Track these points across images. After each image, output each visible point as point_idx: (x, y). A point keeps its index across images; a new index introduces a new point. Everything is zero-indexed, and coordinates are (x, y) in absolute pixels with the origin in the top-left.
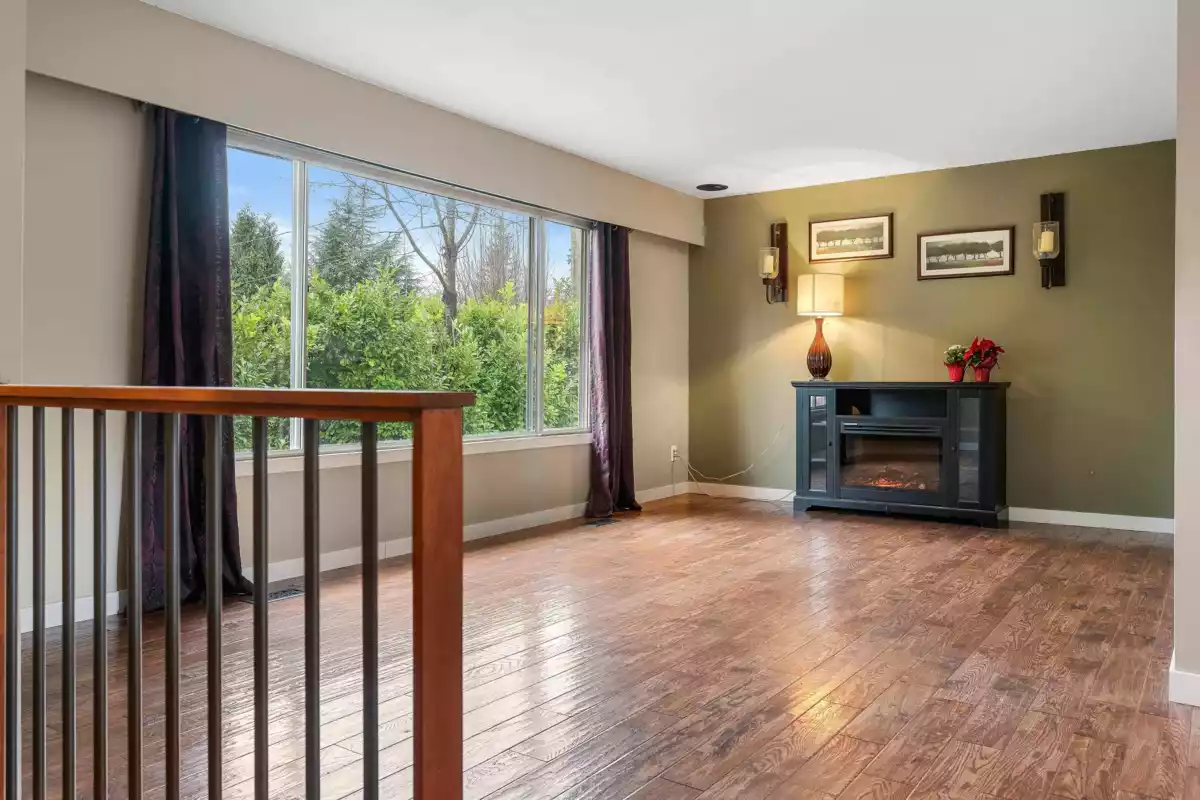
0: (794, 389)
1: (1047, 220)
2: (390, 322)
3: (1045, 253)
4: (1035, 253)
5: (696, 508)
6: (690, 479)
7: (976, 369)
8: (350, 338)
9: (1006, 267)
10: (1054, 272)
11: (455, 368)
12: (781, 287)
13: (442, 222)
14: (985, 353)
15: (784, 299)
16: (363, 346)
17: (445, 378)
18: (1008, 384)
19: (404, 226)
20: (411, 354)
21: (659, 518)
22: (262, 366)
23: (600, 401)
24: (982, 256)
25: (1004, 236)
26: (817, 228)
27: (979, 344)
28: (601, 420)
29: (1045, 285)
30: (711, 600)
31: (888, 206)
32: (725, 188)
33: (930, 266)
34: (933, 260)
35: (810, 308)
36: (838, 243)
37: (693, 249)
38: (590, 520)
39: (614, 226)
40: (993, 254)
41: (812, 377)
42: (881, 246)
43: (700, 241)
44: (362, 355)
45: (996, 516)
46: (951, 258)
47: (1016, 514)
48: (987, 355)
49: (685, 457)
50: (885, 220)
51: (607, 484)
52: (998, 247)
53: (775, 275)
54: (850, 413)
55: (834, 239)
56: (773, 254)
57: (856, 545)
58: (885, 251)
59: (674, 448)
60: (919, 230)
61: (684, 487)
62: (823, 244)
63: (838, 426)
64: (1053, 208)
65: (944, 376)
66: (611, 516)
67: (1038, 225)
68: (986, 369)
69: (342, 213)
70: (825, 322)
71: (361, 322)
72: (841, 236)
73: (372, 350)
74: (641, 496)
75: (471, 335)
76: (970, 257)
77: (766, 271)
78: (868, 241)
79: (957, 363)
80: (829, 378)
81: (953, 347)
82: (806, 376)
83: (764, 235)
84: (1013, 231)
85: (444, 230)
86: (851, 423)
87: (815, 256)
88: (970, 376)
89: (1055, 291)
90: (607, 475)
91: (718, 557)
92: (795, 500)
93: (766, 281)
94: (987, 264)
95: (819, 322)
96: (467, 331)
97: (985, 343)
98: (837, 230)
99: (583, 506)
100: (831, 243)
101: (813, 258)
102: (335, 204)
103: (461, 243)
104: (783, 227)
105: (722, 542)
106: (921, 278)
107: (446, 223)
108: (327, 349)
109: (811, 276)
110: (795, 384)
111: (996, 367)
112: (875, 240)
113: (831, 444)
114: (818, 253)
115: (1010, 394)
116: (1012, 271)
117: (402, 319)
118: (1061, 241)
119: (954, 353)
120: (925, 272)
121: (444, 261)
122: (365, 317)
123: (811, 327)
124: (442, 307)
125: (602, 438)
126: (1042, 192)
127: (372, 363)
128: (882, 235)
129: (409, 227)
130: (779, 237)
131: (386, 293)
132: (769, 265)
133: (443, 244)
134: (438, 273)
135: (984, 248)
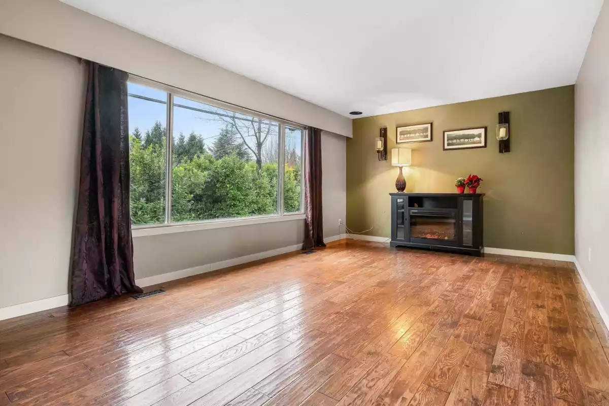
0: (390, 196)
1: (502, 123)
2: (235, 170)
3: (502, 138)
4: (497, 138)
5: (349, 245)
6: (347, 233)
7: (470, 188)
8: (220, 176)
9: (483, 144)
10: (505, 146)
11: (260, 187)
12: (384, 154)
13: (256, 134)
14: (474, 181)
15: (386, 159)
16: (225, 179)
17: (256, 191)
18: (484, 194)
19: (241, 136)
20: (243, 183)
21: (334, 250)
22: (185, 187)
23: (309, 202)
24: (472, 139)
25: (482, 131)
26: (399, 130)
27: (471, 177)
28: (309, 209)
29: (501, 151)
30: (355, 299)
31: (430, 120)
32: (361, 113)
33: (449, 145)
34: (450, 142)
35: (397, 163)
36: (408, 135)
37: (348, 139)
38: (304, 251)
39: (315, 128)
40: (477, 139)
41: (398, 191)
42: (427, 136)
43: (351, 136)
44: (225, 183)
45: (480, 252)
46: (458, 141)
47: (488, 250)
48: (475, 181)
49: (345, 223)
50: (429, 126)
51: (311, 235)
52: (479, 136)
53: (382, 149)
54: (414, 206)
55: (407, 134)
56: (381, 140)
57: (420, 266)
58: (429, 138)
59: (340, 220)
60: (444, 130)
61: (344, 236)
62: (402, 136)
63: (409, 213)
64: (504, 118)
65: (456, 191)
66: (313, 249)
67: (498, 125)
68: (474, 188)
69: (224, 133)
70: (403, 169)
71: (224, 170)
72: (410, 132)
73: (228, 181)
74: (326, 240)
75: (266, 175)
76: (466, 140)
77: (378, 147)
78: (422, 134)
79: (461, 185)
80: (405, 191)
81: (460, 179)
82: (395, 191)
83: (378, 133)
84: (486, 129)
85: (256, 137)
86: (415, 210)
87: (398, 141)
88: (467, 191)
89: (506, 155)
90: (312, 232)
91: (358, 272)
92: (391, 243)
93: (378, 152)
94: (474, 143)
95: (401, 168)
96: (265, 174)
97: (474, 177)
98: (408, 130)
99: (301, 245)
100: (405, 136)
101: (398, 142)
102: (222, 130)
103: (263, 141)
104: (385, 130)
105: (360, 263)
106: (444, 149)
107: (257, 134)
108: (212, 180)
109: (397, 149)
110: (391, 194)
111: (479, 186)
112: (425, 134)
113: (406, 219)
114: (400, 140)
115: (485, 198)
116: (485, 146)
117: (240, 169)
118: (509, 132)
119: (460, 181)
120: (446, 147)
121: (257, 148)
122: (226, 169)
123: (398, 170)
124: (256, 165)
125: (309, 217)
126: (500, 112)
127: (228, 186)
128: (427, 131)
129: (243, 136)
130: (384, 133)
131: (234, 161)
132: (379, 145)
133: (256, 142)
134: (254, 153)
135: (473, 136)
